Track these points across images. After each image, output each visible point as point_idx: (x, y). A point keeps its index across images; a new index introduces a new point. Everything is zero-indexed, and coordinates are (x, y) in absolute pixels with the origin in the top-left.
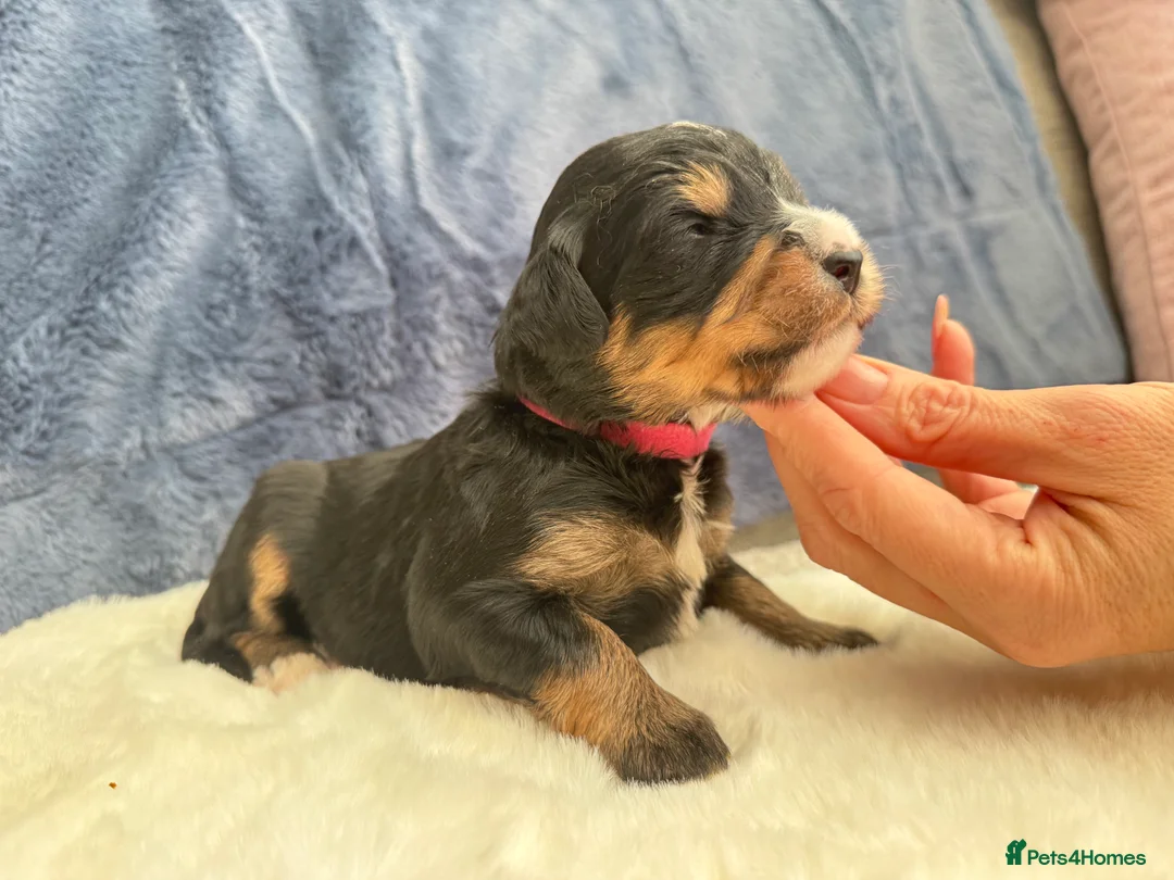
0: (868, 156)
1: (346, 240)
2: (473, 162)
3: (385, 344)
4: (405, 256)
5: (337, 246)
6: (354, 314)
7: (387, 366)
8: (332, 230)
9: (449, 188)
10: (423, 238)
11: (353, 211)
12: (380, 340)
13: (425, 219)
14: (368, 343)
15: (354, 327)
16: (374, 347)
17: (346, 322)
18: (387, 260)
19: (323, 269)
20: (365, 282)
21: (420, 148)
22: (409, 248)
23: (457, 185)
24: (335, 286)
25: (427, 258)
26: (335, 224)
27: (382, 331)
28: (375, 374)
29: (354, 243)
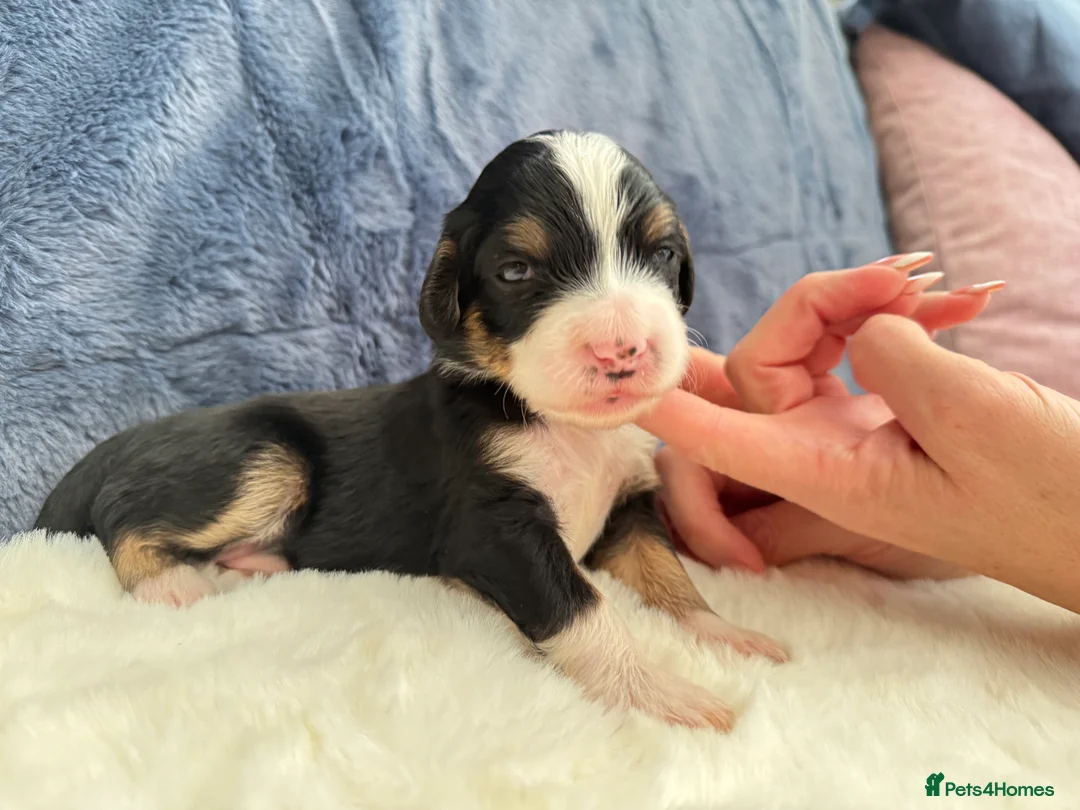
0: (783, 168)
1: (374, 149)
2: (486, 94)
3: (394, 269)
4: (423, 179)
5: (365, 153)
6: (372, 234)
7: (396, 293)
8: (362, 135)
9: (464, 116)
10: (441, 163)
11: (380, 117)
12: (391, 263)
13: (442, 143)
14: (380, 266)
15: (370, 247)
16: (385, 271)
17: (363, 241)
18: (409, 179)
19: (348, 175)
20: (389, 200)
21: (437, 68)
22: (428, 171)
23: (473, 115)
24: (359, 197)
25: (443, 184)
26: (365, 129)
27: (394, 256)
28: (383, 299)
29: (381, 154)
